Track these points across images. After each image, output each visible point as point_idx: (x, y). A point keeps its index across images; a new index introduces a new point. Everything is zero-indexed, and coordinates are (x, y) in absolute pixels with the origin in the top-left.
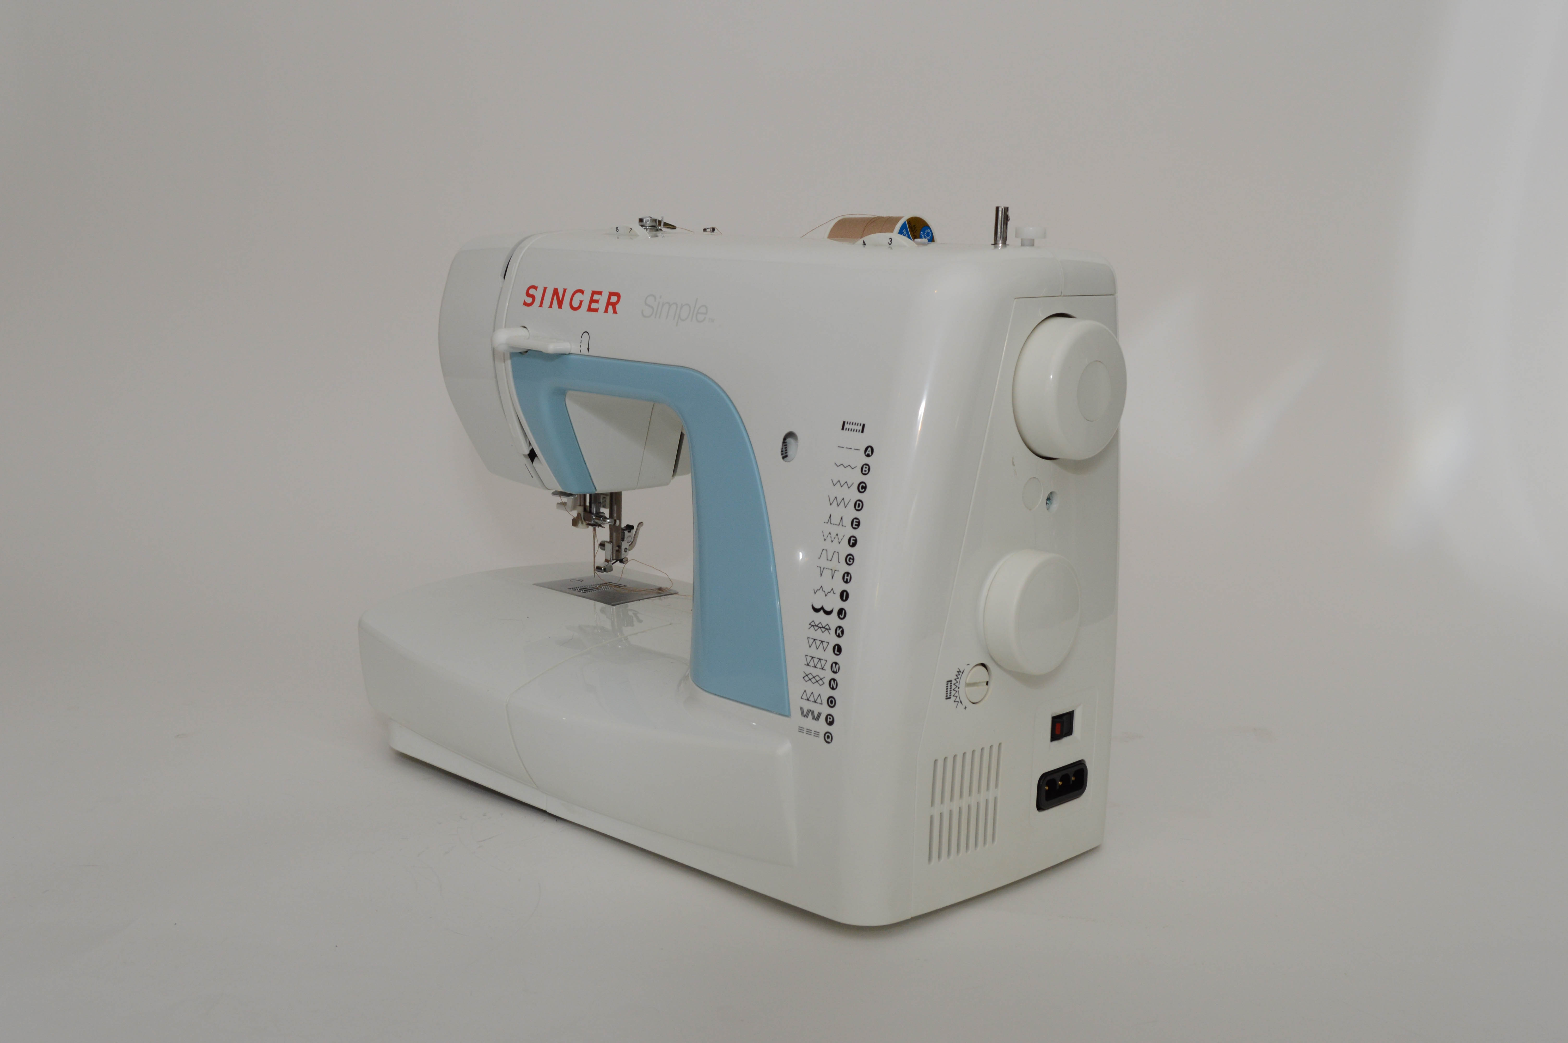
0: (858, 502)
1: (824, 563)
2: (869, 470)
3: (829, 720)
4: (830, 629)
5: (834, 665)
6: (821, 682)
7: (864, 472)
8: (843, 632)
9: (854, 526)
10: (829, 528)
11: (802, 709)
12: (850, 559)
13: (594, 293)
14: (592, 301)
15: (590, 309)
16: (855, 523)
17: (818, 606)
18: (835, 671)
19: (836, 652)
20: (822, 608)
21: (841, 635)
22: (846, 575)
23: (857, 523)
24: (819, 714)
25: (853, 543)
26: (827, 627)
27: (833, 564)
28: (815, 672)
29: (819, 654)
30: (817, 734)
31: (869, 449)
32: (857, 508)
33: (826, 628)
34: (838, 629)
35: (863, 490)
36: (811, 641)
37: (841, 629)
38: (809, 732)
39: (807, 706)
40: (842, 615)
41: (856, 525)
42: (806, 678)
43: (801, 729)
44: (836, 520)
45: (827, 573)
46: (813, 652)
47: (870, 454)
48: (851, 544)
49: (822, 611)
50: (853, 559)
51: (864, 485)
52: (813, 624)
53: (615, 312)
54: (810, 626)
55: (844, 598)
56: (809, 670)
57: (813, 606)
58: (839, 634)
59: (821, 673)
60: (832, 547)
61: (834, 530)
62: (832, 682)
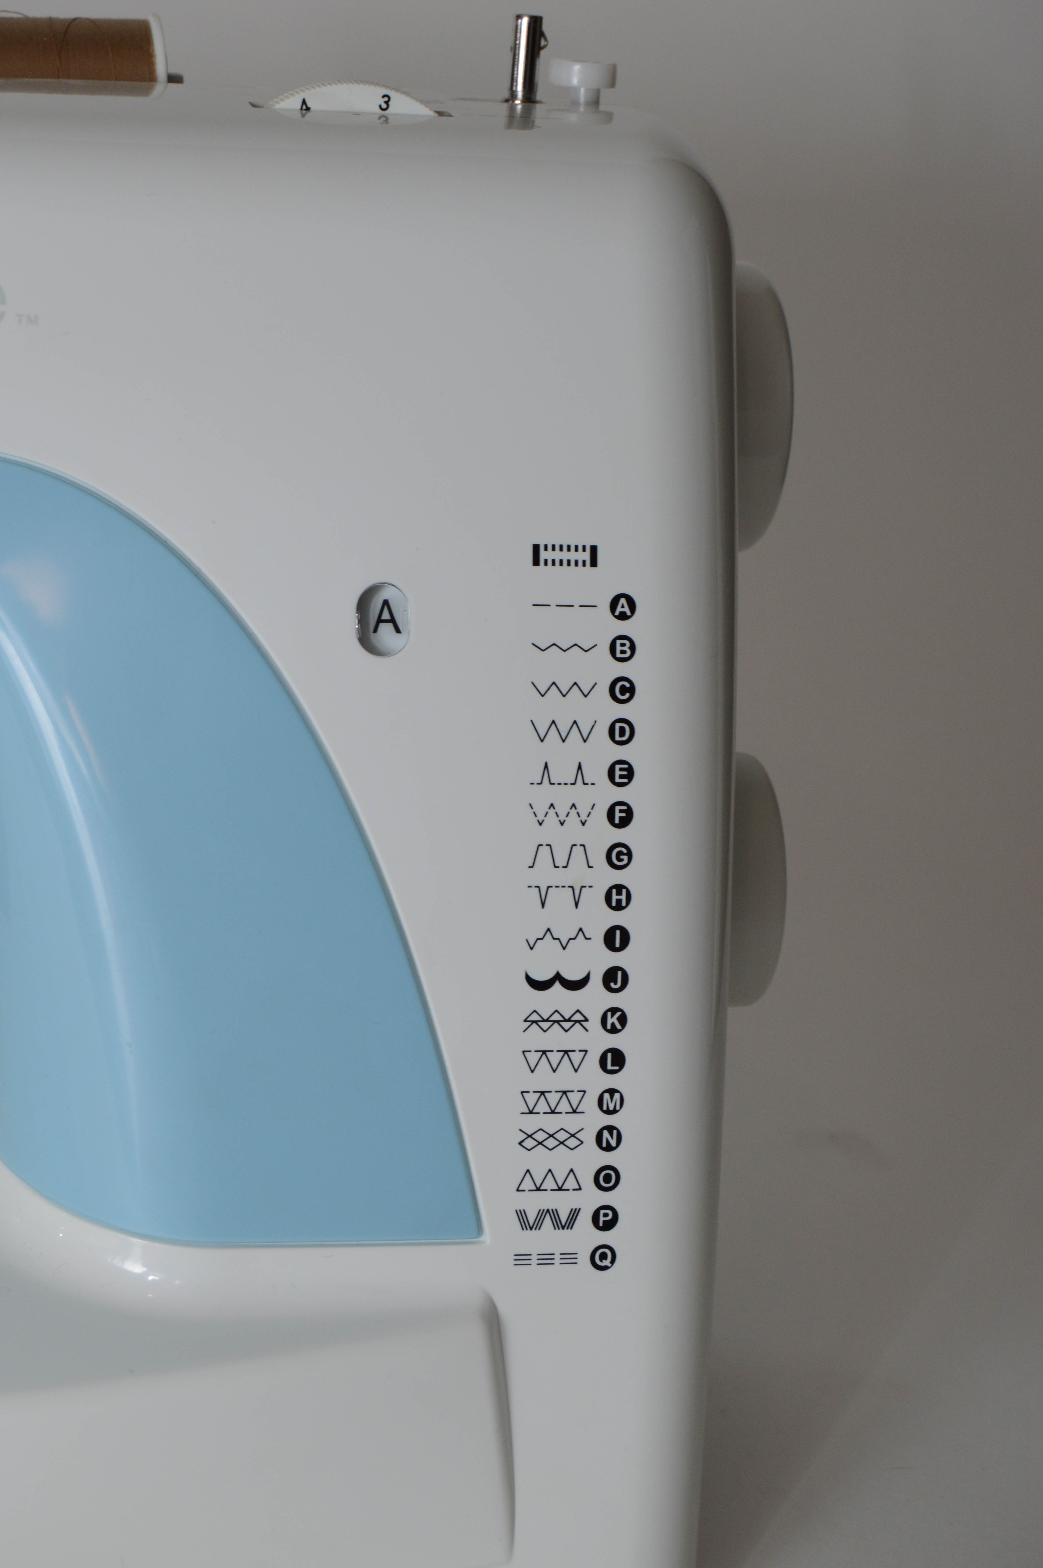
0: (618, 725)
1: (545, 874)
2: (633, 648)
3: (602, 1219)
4: (586, 1020)
5: (607, 1096)
6: (572, 1142)
7: (619, 655)
8: (623, 1020)
9: (617, 780)
10: (543, 796)
11: (521, 1215)
12: (619, 854)
16: (618, 773)
17: (541, 976)
18: (611, 1108)
19: (609, 1067)
20: (558, 977)
21: (618, 1026)
22: (614, 891)
23: (625, 773)
24: (574, 1214)
25: (620, 818)
26: (578, 1017)
27: (577, 874)
28: (551, 1123)
29: (565, 1078)
30: (569, 1258)
31: (623, 601)
32: (617, 738)
33: (579, 1020)
34: (609, 1014)
35: (627, 695)
36: (533, 1058)
37: (618, 1014)
38: (546, 1259)
39: (533, 1204)
40: (616, 984)
41: (621, 777)
42: (529, 1143)
43: (522, 1260)
44: (563, 771)
45: (559, 897)
46: (544, 1079)
47: (629, 614)
48: (617, 821)
49: (557, 984)
50: (630, 854)
51: (627, 685)
52: (535, 1017)
54: (529, 1023)
55: (618, 945)
56: (531, 1124)
57: (528, 979)
58: (613, 1024)
59: (572, 1123)
60: (559, 837)
61: (563, 797)
62: (606, 1134)
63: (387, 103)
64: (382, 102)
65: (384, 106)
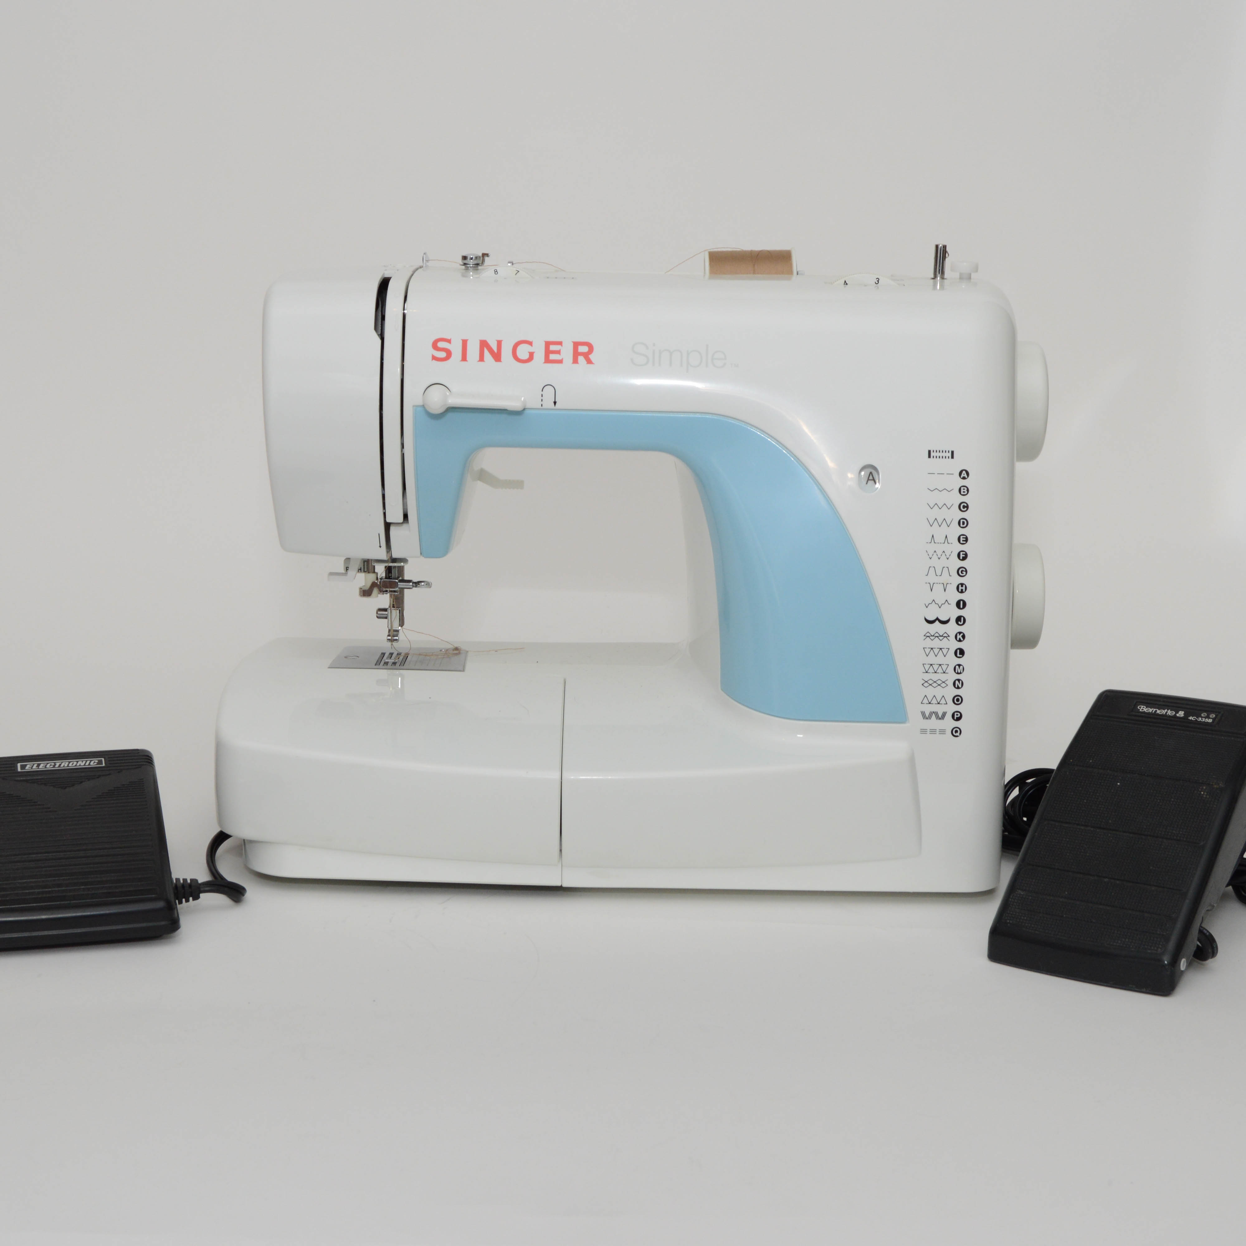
0: (962, 521)
1: (932, 578)
2: (968, 490)
3: (956, 716)
4: (949, 636)
5: (957, 667)
6: (943, 685)
7: (962, 493)
8: (964, 637)
9: (961, 542)
10: (932, 548)
11: (923, 714)
12: (962, 571)
13: (548, 344)
14: (548, 352)
15: (547, 360)
16: (962, 539)
17: (931, 618)
18: (959, 672)
19: (958, 655)
20: (937, 619)
21: (962, 639)
22: (960, 586)
23: (965, 539)
24: (944, 714)
25: (963, 557)
26: (945, 635)
27: (945, 578)
28: (935, 677)
29: (940, 659)
30: (942, 732)
31: (964, 472)
32: (962, 525)
33: (946, 636)
34: (958, 634)
35: (966, 509)
36: (927, 651)
37: (962, 634)
38: (933, 731)
39: (928, 709)
40: (961, 622)
41: (963, 541)
42: (926, 685)
43: (923, 731)
44: (940, 538)
45: (938, 588)
46: (932, 659)
47: (966, 477)
48: (961, 558)
49: (937, 621)
50: (966, 571)
51: (966, 505)
52: (928, 635)
53: (589, 362)
54: (926, 637)
55: (961, 607)
56: (927, 677)
57: (926, 619)
58: (960, 639)
59: (943, 677)
60: (938, 565)
61: (939, 549)
62: (957, 682)
63: (878, 281)
64: (876, 281)
65: (877, 282)
